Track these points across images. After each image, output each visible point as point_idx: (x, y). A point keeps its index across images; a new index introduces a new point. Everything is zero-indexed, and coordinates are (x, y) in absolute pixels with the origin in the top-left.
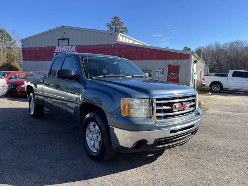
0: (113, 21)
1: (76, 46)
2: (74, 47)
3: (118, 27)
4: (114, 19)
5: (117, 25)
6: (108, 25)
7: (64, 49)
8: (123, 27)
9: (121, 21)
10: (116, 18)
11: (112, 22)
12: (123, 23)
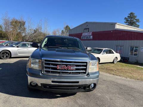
0: (129, 15)
1: (92, 32)
2: (91, 33)
3: (132, 19)
4: (130, 14)
5: (132, 18)
6: (125, 18)
7: (86, 34)
8: (136, 19)
9: (135, 15)
10: (131, 13)
11: (128, 17)
12: (136, 16)
